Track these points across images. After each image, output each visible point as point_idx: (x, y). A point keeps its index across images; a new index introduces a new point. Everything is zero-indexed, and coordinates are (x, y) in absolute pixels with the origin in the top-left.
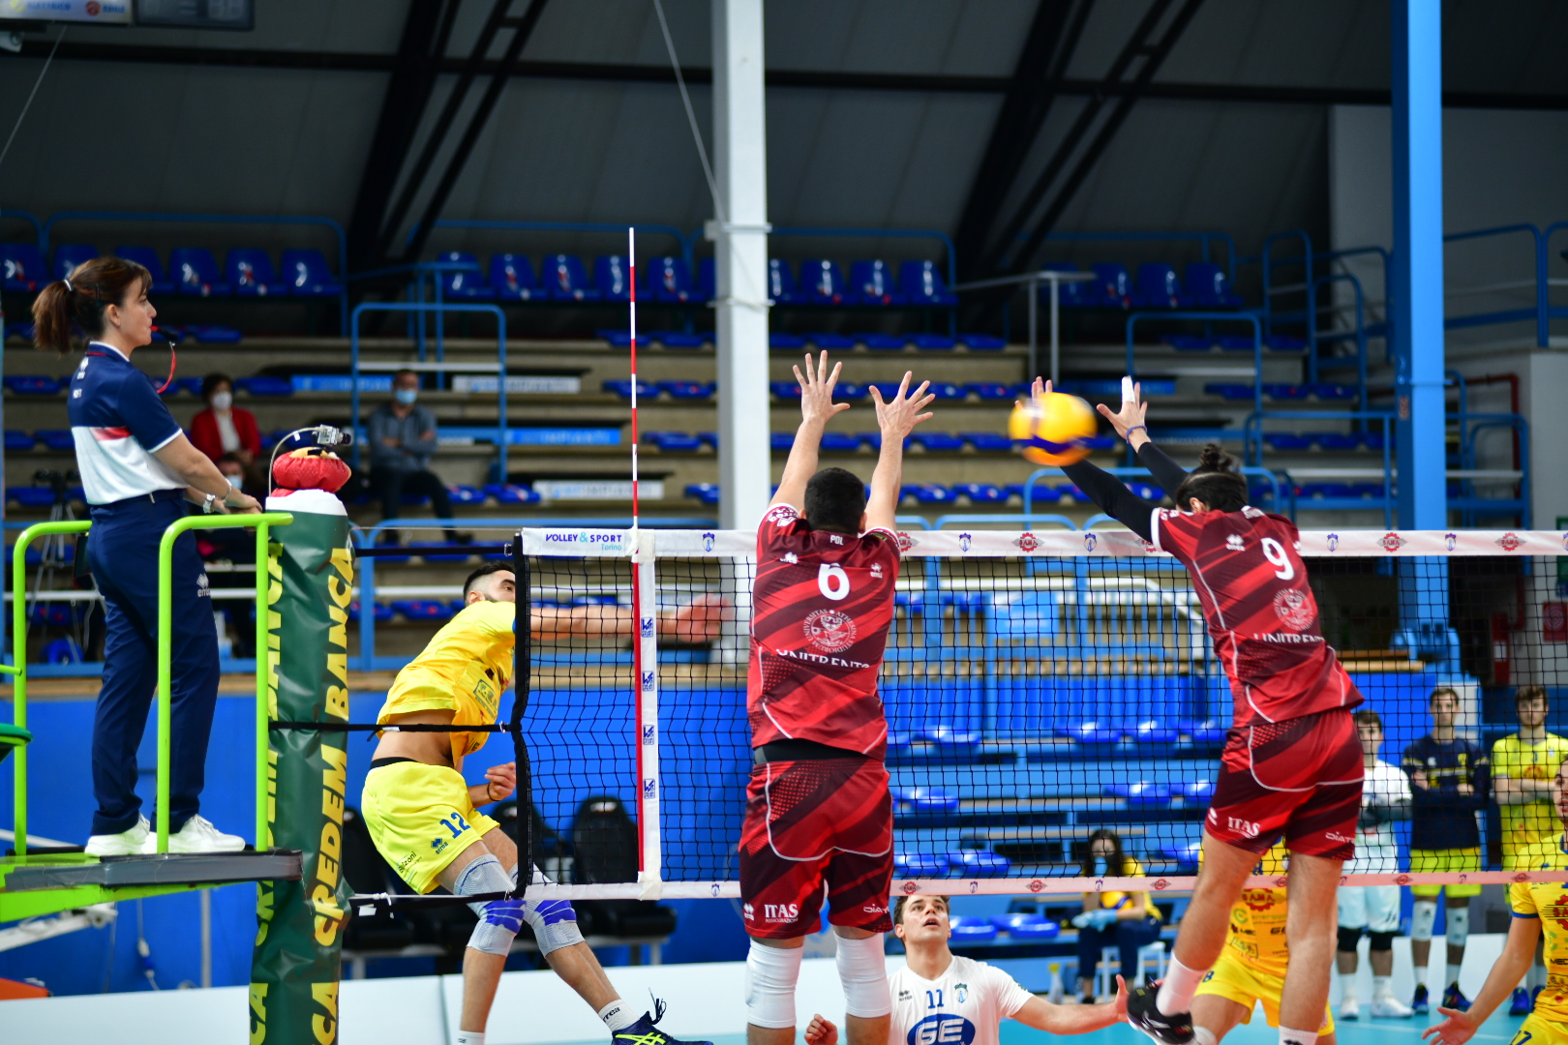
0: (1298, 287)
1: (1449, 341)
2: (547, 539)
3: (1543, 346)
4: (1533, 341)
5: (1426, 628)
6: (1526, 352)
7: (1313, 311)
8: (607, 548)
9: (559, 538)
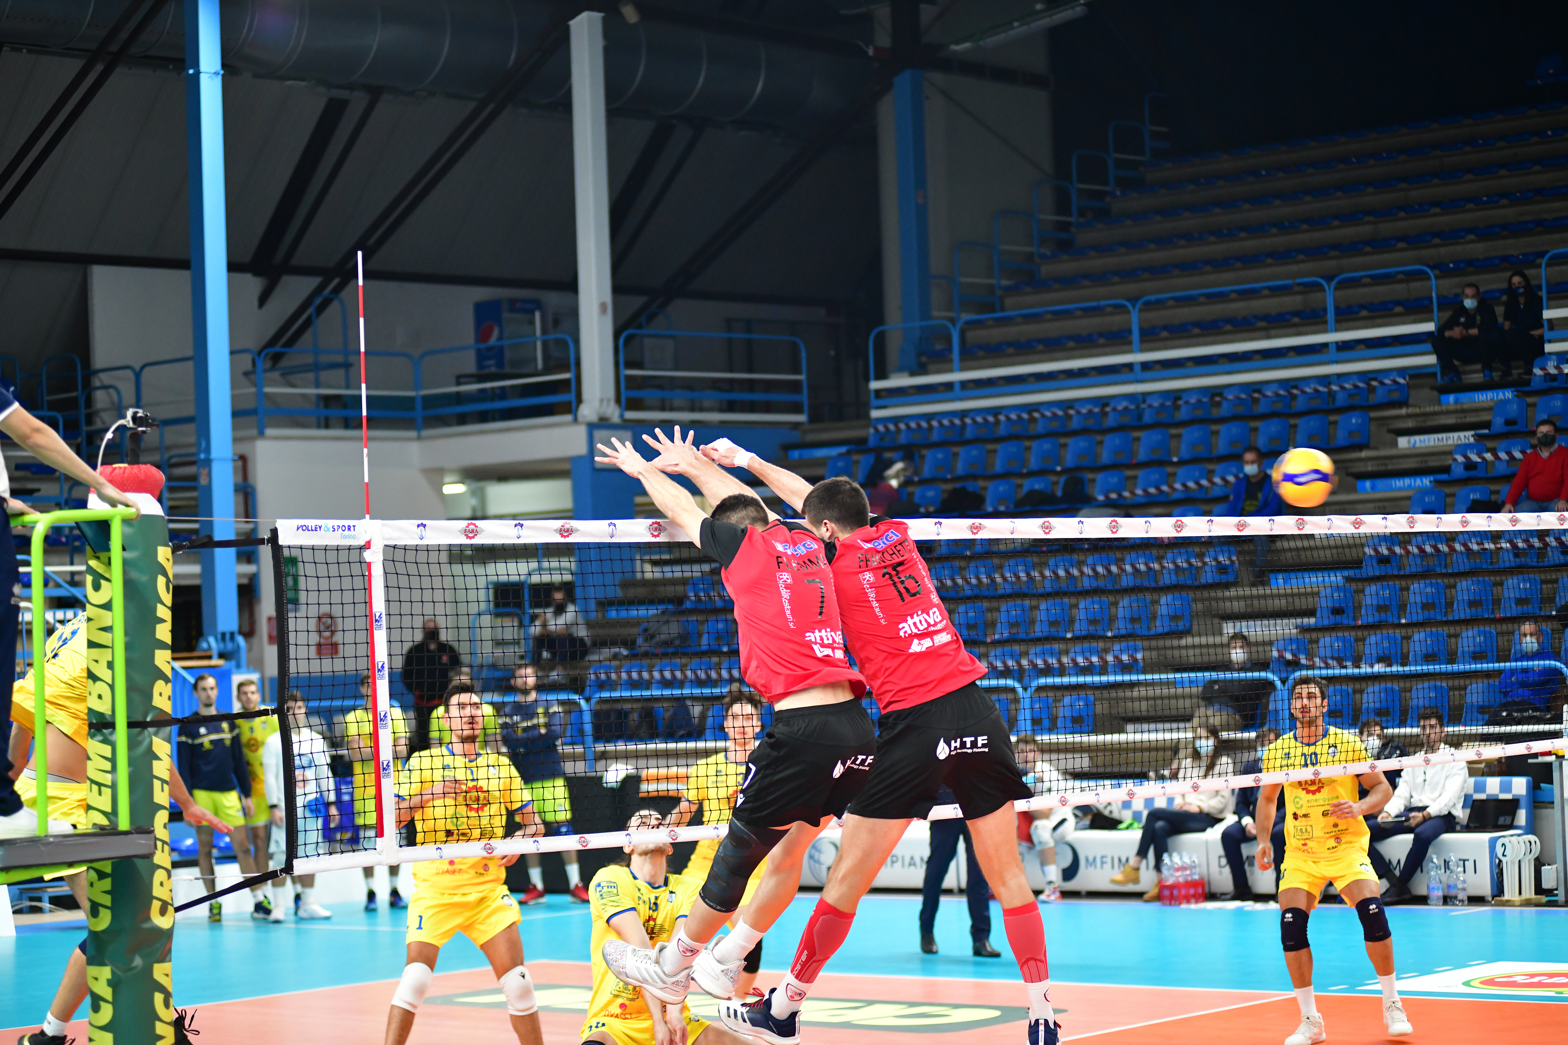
0: (74, 394)
1: (235, 427)
2: (298, 529)
3: (261, 434)
4: (254, 432)
5: (223, 635)
6: (252, 439)
7: (83, 411)
8: (345, 537)
9: (307, 527)
